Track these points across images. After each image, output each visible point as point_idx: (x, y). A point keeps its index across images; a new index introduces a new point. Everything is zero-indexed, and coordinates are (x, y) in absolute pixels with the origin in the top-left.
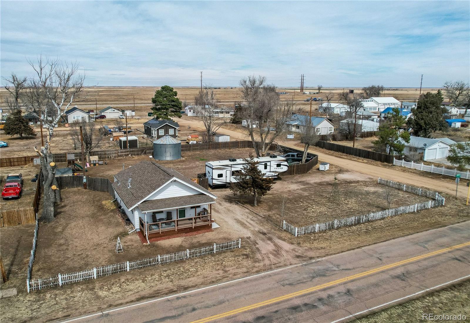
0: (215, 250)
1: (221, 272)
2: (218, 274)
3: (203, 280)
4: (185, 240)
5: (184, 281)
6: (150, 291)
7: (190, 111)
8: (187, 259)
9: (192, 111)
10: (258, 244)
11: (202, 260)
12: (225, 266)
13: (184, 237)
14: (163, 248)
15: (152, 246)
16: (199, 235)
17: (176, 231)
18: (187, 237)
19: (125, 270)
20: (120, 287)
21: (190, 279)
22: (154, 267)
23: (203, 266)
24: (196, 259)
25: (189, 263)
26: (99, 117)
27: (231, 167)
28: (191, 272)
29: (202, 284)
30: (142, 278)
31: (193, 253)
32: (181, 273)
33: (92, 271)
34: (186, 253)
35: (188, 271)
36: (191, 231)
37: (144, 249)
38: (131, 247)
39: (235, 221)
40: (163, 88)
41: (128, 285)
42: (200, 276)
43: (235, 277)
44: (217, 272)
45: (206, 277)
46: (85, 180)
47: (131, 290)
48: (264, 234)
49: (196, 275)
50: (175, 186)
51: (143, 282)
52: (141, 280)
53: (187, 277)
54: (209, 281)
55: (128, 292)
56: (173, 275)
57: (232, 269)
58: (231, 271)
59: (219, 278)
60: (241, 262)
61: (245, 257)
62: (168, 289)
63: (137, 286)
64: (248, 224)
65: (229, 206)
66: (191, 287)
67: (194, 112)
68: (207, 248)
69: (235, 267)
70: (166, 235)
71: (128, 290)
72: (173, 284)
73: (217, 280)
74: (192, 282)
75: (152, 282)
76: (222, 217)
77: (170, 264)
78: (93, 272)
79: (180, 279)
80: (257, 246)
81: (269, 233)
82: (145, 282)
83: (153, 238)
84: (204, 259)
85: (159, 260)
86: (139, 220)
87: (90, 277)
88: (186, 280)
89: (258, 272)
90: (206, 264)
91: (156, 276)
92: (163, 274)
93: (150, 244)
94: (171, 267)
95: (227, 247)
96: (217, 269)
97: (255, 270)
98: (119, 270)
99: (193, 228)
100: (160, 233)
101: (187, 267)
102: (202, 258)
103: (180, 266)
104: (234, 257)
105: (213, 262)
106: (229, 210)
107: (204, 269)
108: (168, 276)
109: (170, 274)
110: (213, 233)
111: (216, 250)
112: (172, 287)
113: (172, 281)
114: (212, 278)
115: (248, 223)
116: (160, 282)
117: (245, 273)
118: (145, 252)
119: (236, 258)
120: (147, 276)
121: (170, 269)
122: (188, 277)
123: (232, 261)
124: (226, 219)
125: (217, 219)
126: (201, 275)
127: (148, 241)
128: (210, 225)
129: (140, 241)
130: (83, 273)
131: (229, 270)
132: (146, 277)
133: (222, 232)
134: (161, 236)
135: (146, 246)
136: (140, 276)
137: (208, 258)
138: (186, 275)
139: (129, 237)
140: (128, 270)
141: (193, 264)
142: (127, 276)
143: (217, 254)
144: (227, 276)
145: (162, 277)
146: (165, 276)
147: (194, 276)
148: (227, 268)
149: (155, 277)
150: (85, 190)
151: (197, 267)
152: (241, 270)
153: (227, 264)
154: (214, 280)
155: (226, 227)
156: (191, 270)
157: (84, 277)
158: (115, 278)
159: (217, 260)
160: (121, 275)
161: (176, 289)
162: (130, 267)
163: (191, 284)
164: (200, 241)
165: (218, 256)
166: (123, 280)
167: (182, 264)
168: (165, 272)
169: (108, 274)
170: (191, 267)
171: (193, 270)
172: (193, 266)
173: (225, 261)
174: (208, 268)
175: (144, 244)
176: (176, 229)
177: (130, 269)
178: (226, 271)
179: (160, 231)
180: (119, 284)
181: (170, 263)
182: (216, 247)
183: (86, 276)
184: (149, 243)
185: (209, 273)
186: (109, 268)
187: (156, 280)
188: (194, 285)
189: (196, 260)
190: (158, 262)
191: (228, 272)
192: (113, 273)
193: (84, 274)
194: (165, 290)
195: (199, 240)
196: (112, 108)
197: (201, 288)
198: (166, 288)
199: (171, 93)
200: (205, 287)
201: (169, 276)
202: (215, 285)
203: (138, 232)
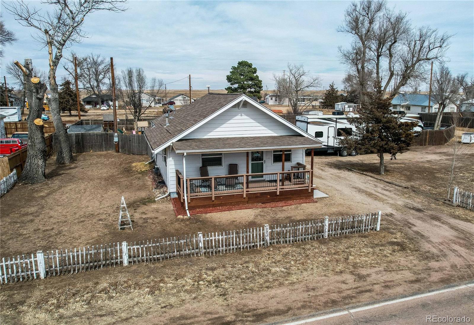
0: (327, 230)
1: (349, 278)
2: (344, 282)
3: (306, 295)
4: (262, 214)
5: (254, 296)
6: (162, 319)
7: (272, 99)
8: (265, 246)
9: (274, 98)
10: (415, 226)
11: (298, 250)
12: (355, 266)
13: (261, 210)
14: (215, 225)
15: (194, 220)
16: (290, 207)
17: (245, 196)
18: (265, 209)
19: (117, 263)
20: (89, 303)
21: (272, 292)
22: (188, 259)
23: (303, 264)
24: (284, 247)
25: (269, 254)
26: (167, 103)
27: (336, 122)
28: (273, 275)
29: (304, 307)
30: (152, 284)
31: (278, 234)
32: (248, 276)
33: (32, 260)
34: (263, 234)
35: (266, 272)
36: (273, 201)
37: (177, 225)
38: (151, 221)
39: (354, 190)
40: (240, 63)
41: (112, 297)
42: (296, 286)
43: (389, 292)
44: (339, 278)
45: (313, 289)
46: (116, 139)
47: (111, 313)
48: (419, 210)
49: (287, 282)
50: (244, 117)
51: (152, 293)
52: (148, 287)
53: (264, 286)
54: (322, 298)
55: (101, 316)
56: (230, 278)
57: (377, 273)
58: (374, 276)
59: (349, 292)
60: (390, 258)
61: (396, 247)
62: (210, 316)
63: (131, 303)
64: (380, 195)
65: (338, 173)
66: (274, 315)
67: (276, 100)
68: (310, 225)
69: (382, 269)
70: (225, 205)
71: (103, 312)
72: (225, 303)
73: (345, 298)
74: (278, 299)
75: (174, 295)
76: (330, 184)
77: (225, 256)
78: (36, 262)
79: (246, 289)
80: (415, 229)
81: (427, 209)
82: (157, 292)
83: (199, 207)
84: (303, 249)
85: (201, 245)
86: (175, 175)
87: (29, 273)
88: (260, 294)
89: (446, 282)
90: (309, 259)
91: (188, 280)
92: (205, 276)
93: (190, 218)
94: (226, 260)
95: (353, 227)
96: (337, 270)
97: (435, 277)
98: (104, 263)
99: (278, 193)
100: (213, 199)
101: (265, 262)
102: (298, 246)
103: (247, 259)
104: (372, 247)
105: (324, 255)
106: (339, 177)
107: (306, 270)
108: (217, 281)
109: (221, 277)
110: (317, 205)
111: (329, 231)
112: (221, 312)
113: (224, 295)
114: (328, 291)
115: (380, 193)
116: (194, 295)
117: (412, 282)
118: (177, 230)
119: (377, 250)
120: (166, 279)
121: (224, 266)
122: (268, 287)
123: (370, 255)
124: (339, 187)
125: (320, 186)
126: (300, 282)
127: (188, 211)
128: (310, 191)
129: (173, 212)
130: (9, 263)
131: (368, 275)
132: (162, 281)
133: (334, 204)
134: (214, 206)
135: (182, 220)
136: (148, 277)
137: (312, 246)
138: (261, 281)
139: (154, 206)
140: (126, 263)
141: (278, 258)
142: (117, 276)
143: (330, 240)
144: (368, 288)
145: (201, 282)
146: (209, 282)
147: (281, 284)
148: (360, 269)
149: (184, 282)
150: (116, 154)
151: (288, 265)
152: (399, 276)
153: (358, 261)
154: (334, 296)
155: (340, 197)
156: (273, 270)
157: (13, 273)
158: (89, 280)
159: (333, 251)
160: (106, 273)
161: (234, 317)
162: (130, 257)
163: (273, 306)
164: (291, 217)
165: (333, 243)
166: (104, 285)
167: (252, 256)
168: (210, 272)
169: (74, 270)
170: (275, 263)
171: (278, 269)
172: (279, 261)
173: (352, 254)
174: (315, 267)
175: (179, 217)
176: (245, 193)
177: (131, 260)
178: (361, 277)
179: (213, 196)
180: (90, 294)
181: (226, 253)
182: (329, 225)
183: (18, 272)
184: (189, 215)
185: (319, 278)
186: (78, 256)
187: (186, 291)
188: (281, 307)
189: (285, 250)
190: (197, 249)
191: (369, 279)
192: (87, 268)
193: (12, 265)
194: (202, 318)
195: (289, 215)
196: (183, 95)
197: (304, 318)
198: (205, 313)
199: (250, 69)
200: (313, 316)
201: (219, 281)
202: (340, 311)
203: (174, 199)
